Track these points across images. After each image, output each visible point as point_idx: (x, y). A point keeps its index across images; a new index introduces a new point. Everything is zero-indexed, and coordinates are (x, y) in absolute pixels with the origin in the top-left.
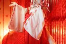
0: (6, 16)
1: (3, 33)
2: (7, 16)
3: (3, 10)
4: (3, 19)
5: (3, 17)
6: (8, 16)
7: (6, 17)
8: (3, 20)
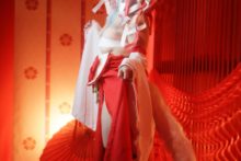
0: (61, 38)
1: (47, 123)
2: (66, 40)
3: (49, 11)
4: (48, 54)
5: (48, 44)
6: (70, 39)
7: (63, 44)
8: (48, 62)
